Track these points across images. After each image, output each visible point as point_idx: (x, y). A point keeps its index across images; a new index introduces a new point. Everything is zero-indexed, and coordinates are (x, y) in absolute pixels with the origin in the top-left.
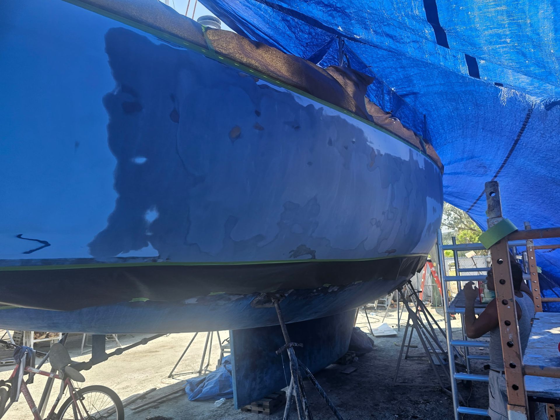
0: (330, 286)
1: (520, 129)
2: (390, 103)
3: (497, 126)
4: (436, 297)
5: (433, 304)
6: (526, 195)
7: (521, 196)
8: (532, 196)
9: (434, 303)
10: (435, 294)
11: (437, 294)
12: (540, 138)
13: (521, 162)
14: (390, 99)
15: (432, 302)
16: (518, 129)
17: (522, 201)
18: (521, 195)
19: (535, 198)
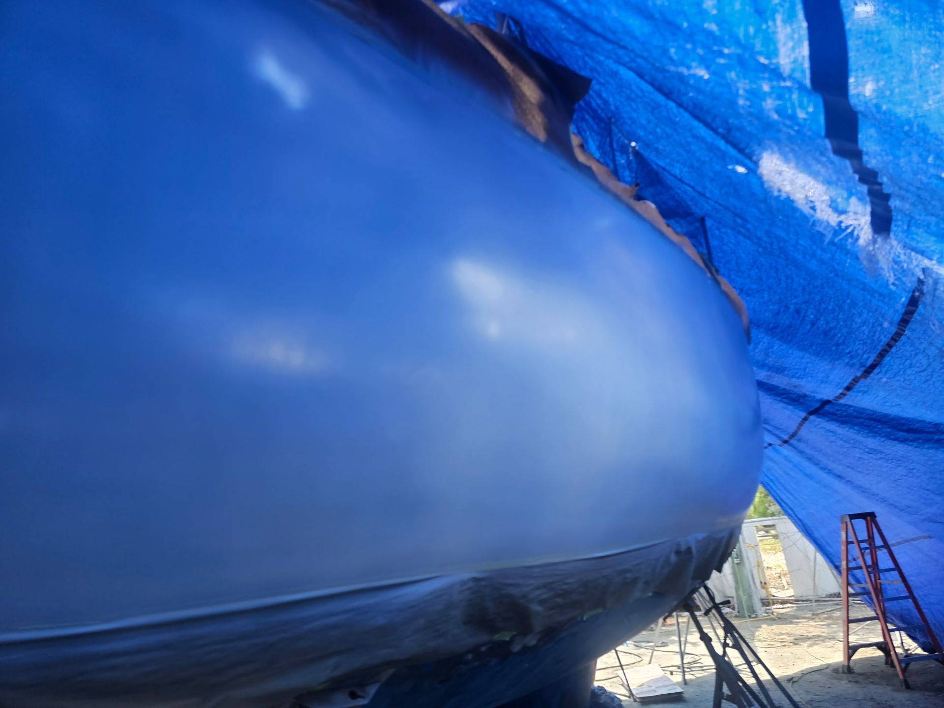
0: (515, 636)
1: (890, 336)
2: (631, 171)
3: (842, 323)
4: (744, 598)
5: (739, 612)
6: (868, 460)
7: (857, 460)
8: (879, 462)
9: (741, 612)
10: (741, 592)
11: (744, 591)
12: (934, 360)
13: (879, 398)
14: (629, 162)
15: (736, 610)
16: (885, 336)
17: (859, 470)
18: (857, 458)
19: (887, 467)
